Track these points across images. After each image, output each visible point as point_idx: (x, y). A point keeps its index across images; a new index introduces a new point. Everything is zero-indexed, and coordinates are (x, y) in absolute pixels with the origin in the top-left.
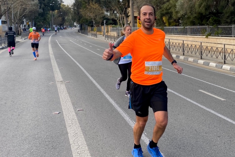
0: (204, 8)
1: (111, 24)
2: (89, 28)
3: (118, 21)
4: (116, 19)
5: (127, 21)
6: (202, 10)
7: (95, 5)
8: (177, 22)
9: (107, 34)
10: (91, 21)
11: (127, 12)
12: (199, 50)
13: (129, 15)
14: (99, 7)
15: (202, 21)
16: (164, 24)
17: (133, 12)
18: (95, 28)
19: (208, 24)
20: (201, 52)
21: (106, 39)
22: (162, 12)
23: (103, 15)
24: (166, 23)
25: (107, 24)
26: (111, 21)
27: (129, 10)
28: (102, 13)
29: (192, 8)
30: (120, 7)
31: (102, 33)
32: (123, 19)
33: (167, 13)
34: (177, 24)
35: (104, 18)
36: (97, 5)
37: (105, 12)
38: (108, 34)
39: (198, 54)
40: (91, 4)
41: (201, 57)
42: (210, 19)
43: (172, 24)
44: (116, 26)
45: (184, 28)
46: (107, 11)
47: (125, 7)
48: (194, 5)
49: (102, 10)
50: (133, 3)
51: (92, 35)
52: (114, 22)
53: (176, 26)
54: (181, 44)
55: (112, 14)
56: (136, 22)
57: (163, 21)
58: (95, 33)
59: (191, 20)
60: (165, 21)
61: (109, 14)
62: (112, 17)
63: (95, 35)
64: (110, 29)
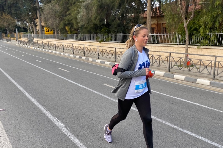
0: (98, 21)
1: (22, 31)
2: (4, 35)
3: (28, 29)
4: (27, 27)
5: (36, 29)
6: (97, 22)
7: (7, 15)
8: (77, 31)
9: (19, 39)
10: (5, 29)
11: (36, 22)
12: (96, 52)
13: (37, 24)
14: (11, 18)
15: (96, 30)
16: (66, 32)
17: (41, 22)
18: (9, 35)
19: (101, 33)
20: (98, 54)
21: (20, 43)
22: (65, 23)
23: (15, 24)
24: (68, 31)
25: (19, 31)
26: (22, 30)
27: (37, 20)
28: (14, 23)
29: (89, 20)
30: (30, 18)
31: (15, 39)
32: (33, 28)
33: (69, 24)
34: (77, 32)
35: (16, 26)
36: (9, 16)
37: (17, 22)
38: (21, 39)
39: (95, 55)
40: (4, 15)
41: (98, 57)
42: (103, 29)
43: (73, 32)
44: (26, 33)
45: (83, 35)
46: (18, 21)
47: (34, 18)
48: (91, 18)
49: (14, 20)
50: (40, 15)
51: (7, 40)
52: (25, 30)
53: (76, 33)
54: (82, 48)
55: (23, 23)
56: (44, 31)
57: (66, 30)
58: (9, 38)
59: (88, 29)
60: (67, 30)
61: (20, 23)
62: (23, 26)
63: (10, 40)
64: (22, 35)
